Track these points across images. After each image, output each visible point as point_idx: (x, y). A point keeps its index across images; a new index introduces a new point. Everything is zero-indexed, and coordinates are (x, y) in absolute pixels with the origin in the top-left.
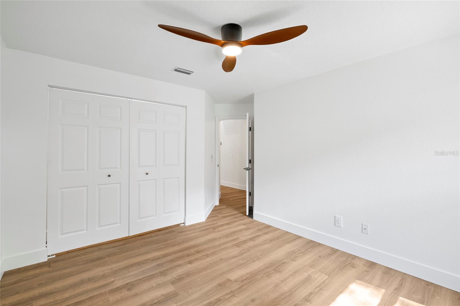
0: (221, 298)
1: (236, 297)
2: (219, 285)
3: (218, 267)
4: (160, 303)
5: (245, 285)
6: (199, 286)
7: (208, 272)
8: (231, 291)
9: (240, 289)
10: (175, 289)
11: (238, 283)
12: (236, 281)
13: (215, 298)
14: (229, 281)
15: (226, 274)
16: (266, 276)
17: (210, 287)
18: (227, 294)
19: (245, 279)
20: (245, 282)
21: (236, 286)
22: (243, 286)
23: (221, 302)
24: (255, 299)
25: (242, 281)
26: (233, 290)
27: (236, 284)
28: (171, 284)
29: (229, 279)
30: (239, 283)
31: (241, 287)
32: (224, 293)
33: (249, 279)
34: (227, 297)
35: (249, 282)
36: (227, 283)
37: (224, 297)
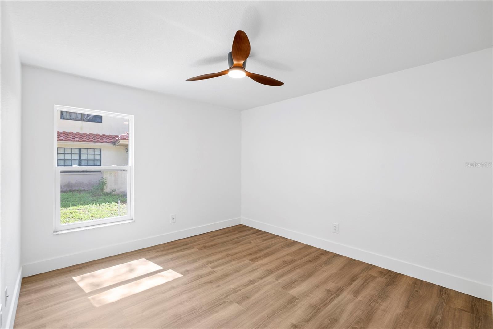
0: (245, 287)
1: (233, 289)
2: (248, 298)
3: (254, 320)
4: (291, 282)
5: (222, 299)
6: (267, 296)
7: (264, 313)
8: (236, 293)
9: (228, 294)
10: (288, 292)
11: (229, 301)
12: (230, 302)
13: (249, 287)
14: (238, 302)
15: (243, 310)
16: (196, 309)
17: (257, 295)
18: (240, 290)
19: (221, 305)
20: (222, 301)
21: (232, 297)
22: (225, 297)
23: (245, 285)
24: (216, 287)
25: (224, 302)
26: (234, 294)
27: (231, 300)
28: (296, 297)
29: (238, 304)
30: (227, 301)
31: (227, 296)
32: (243, 291)
33: (216, 305)
34: (240, 288)
35: (217, 302)
36: (241, 300)
37: (242, 288)
